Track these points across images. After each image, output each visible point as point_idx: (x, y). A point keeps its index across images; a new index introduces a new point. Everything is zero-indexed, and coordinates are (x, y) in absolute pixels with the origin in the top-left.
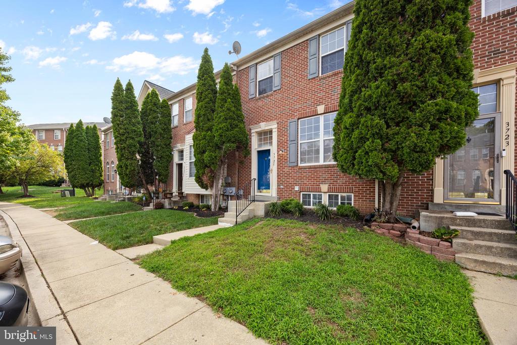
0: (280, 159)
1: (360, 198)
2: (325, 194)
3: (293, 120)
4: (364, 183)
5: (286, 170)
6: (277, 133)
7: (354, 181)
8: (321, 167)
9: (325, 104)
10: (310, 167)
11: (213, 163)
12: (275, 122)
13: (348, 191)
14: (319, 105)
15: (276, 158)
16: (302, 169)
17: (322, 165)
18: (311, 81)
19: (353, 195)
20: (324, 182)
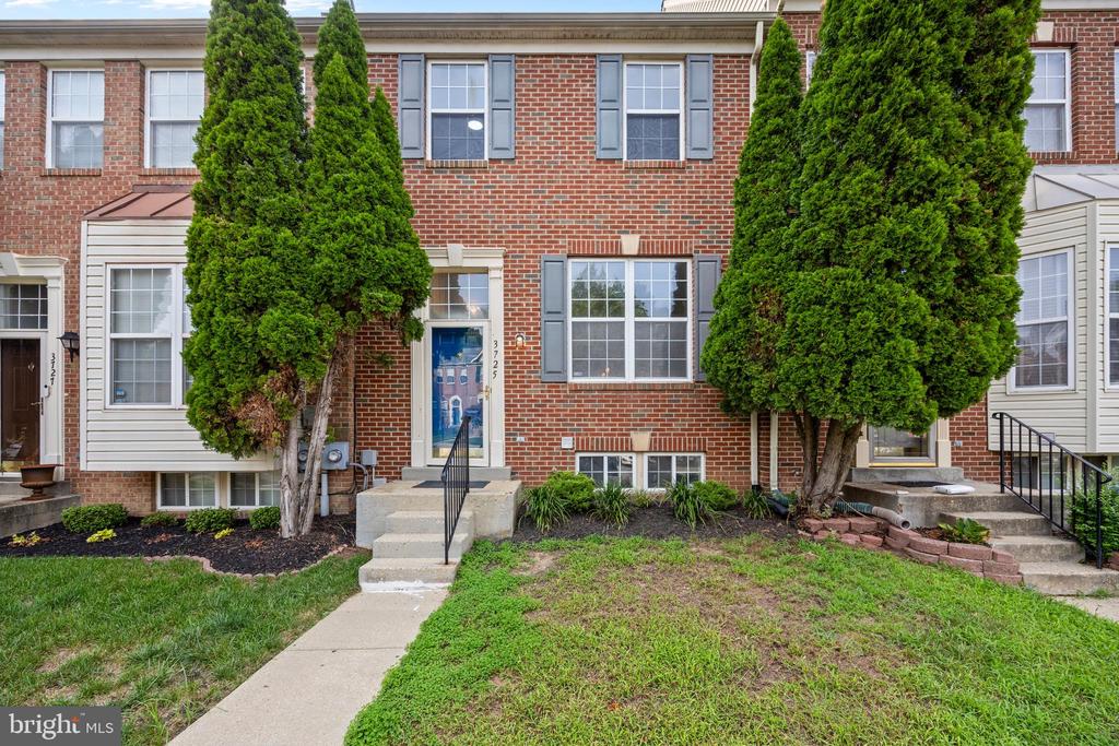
0: (514, 358)
1: (721, 464)
2: (640, 456)
3: (553, 256)
4: (728, 430)
5: (533, 391)
6: (502, 282)
7: (708, 425)
8: (633, 388)
9: (640, 232)
10: (604, 388)
11: (307, 355)
12: (500, 251)
13: (695, 448)
14: (627, 233)
15: (501, 357)
16: (580, 391)
17: (630, 385)
18: (602, 164)
19: (703, 456)
20: (639, 427)
